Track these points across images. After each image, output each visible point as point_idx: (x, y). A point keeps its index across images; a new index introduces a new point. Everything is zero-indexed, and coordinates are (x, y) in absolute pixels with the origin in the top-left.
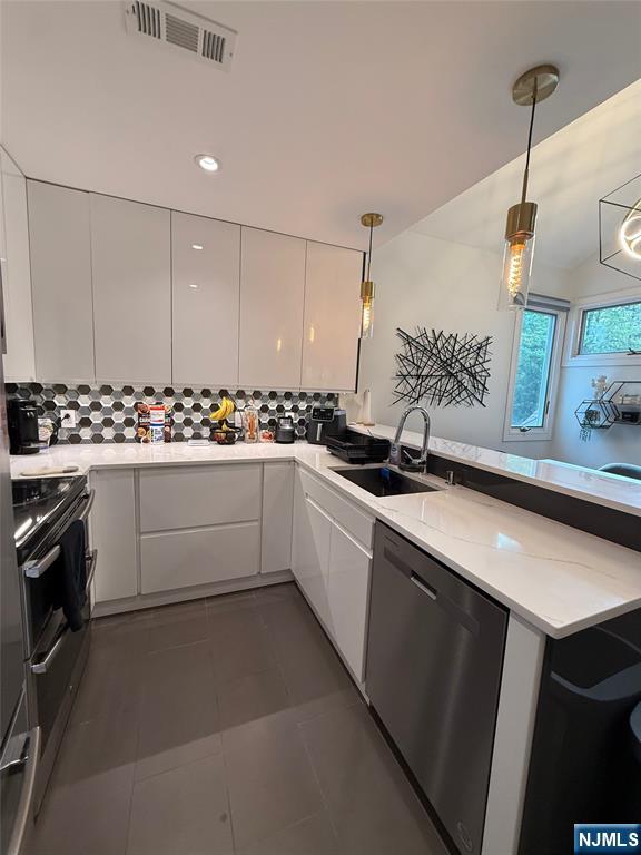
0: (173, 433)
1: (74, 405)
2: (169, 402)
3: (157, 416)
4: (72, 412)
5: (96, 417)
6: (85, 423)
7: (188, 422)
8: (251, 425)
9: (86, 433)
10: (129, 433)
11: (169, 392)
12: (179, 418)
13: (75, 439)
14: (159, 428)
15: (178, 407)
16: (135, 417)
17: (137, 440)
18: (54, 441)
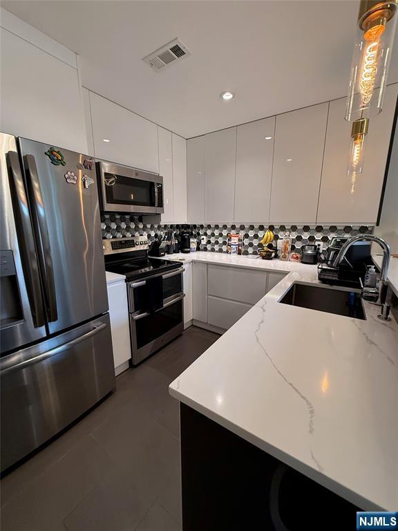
0: (243, 250)
1: (205, 234)
2: (242, 233)
3: (235, 240)
4: (204, 237)
5: (213, 240)
6: (209, 242)
7: (251, 245)
8: (286, 249)
9: (209, 247)
10: (225, 248)
11: (242, 228)
12: (246, 242)
13: (205, 249)
14: (234, 247)
15: (246, 236)
16: (227, 241)
17: (227, 252)
18: (198, 249)
